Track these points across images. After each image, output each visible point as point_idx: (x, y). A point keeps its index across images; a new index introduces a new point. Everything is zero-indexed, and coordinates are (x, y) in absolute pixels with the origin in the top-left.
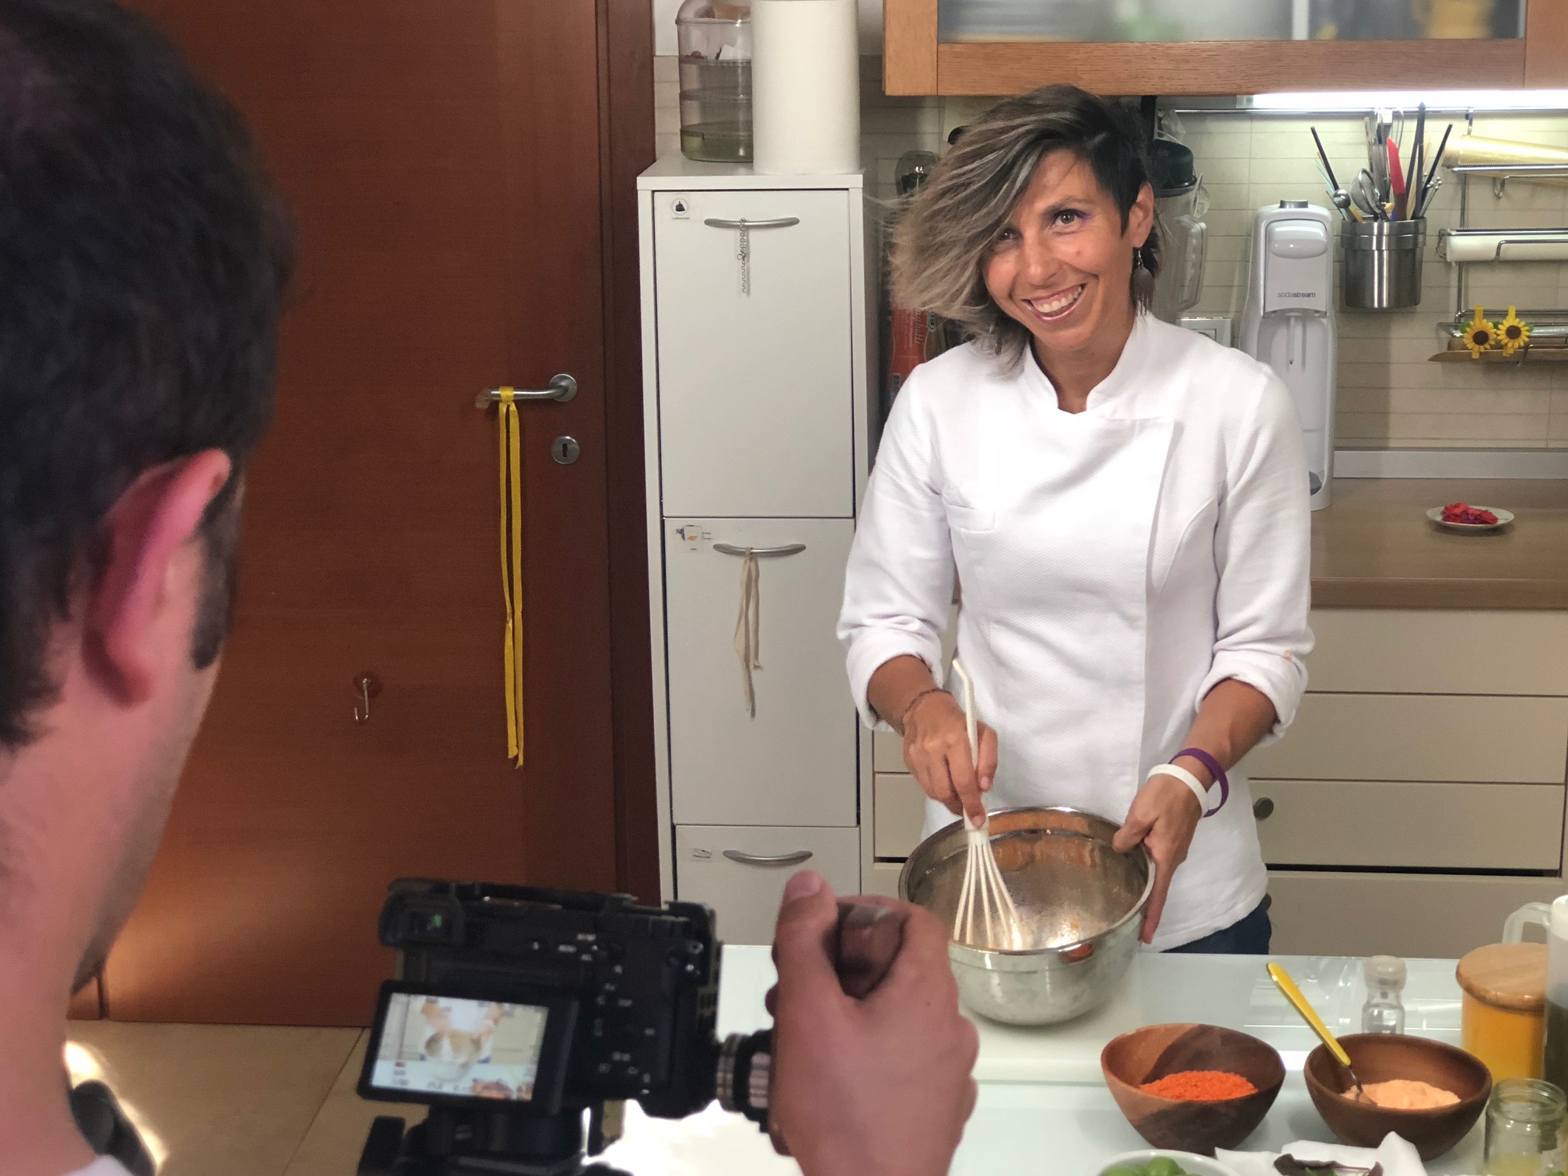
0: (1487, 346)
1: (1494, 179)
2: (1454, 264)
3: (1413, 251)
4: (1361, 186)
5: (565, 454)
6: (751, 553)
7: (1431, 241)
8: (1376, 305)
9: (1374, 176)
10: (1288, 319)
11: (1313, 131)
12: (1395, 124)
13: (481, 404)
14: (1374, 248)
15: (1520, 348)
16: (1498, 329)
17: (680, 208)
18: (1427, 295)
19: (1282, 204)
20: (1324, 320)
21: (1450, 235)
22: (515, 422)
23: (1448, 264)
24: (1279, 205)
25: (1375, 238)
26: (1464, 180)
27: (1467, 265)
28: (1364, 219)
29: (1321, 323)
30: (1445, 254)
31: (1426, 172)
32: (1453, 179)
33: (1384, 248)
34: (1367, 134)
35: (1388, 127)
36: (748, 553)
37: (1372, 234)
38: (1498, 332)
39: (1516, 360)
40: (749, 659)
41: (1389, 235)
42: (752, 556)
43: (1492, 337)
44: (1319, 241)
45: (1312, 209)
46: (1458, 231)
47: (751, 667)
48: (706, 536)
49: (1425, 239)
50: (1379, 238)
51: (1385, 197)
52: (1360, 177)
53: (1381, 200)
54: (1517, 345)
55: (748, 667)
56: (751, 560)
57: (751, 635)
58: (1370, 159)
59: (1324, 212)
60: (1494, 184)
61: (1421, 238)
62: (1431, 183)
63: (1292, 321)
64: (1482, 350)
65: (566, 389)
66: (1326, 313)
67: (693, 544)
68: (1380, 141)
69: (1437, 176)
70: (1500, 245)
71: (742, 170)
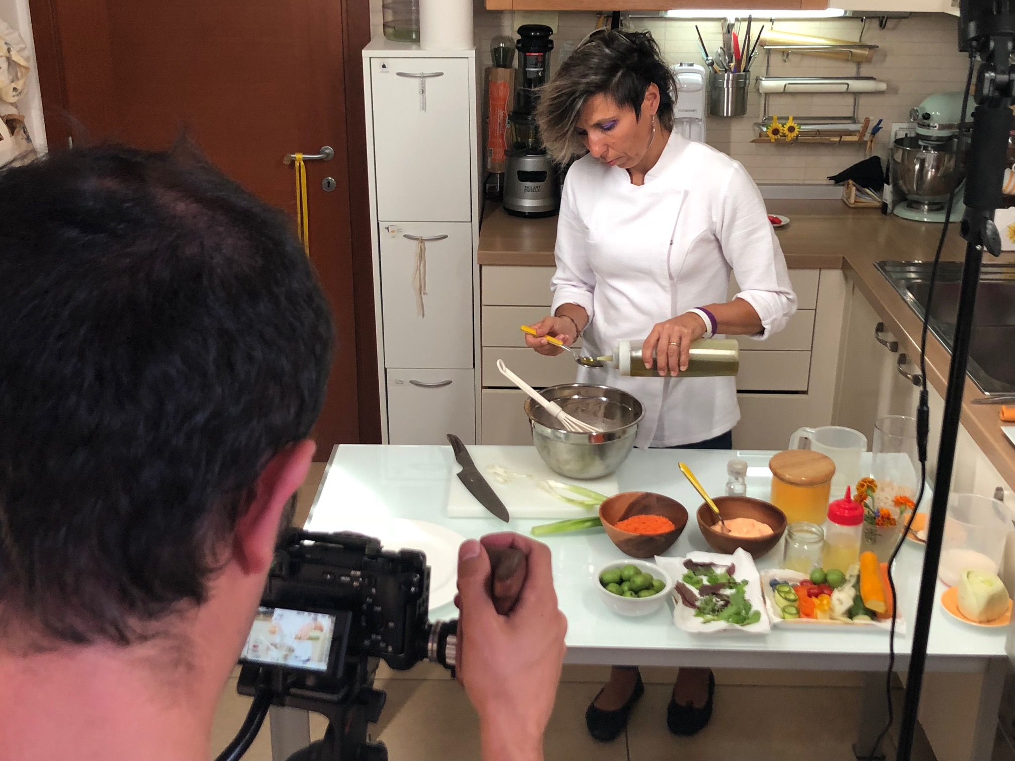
0: (778, 135)
1: (783, 52)
2: (763, 94)
3: (744, 88)
4: (720, 56)
5: (329, 186)
6: (422, 239)
7: (752, 82)
8: (725, 115)
9: (725, 50)
10: (683, 122)
11: (697, 27)
12: (736, 24)
13: (286, 162)
14: (725, 86)
15: (794, 136)
16: (784, 127)
17: (384, 66)
18: (749, 109)
19: (681, 65)
20: (700, 123)
21: (762, 80)
22: (303, 171)
23: (761, 94)
24: (679, 65)
25: (725, 82)
26: (769, 52)
27: (769, 94)
28: (720, 71)
29: (699, 125)
30: (759, 89)
31: (751, 49)
32: (763, 51)
33: (730, 86)
34: (723, 29)
35: (733, 25)
36: (420, 239)
37: (724, 80)
38: (784, 129)
39: (791, 142)
40: (421, 290)
41: (732, 80)
42: (422, 241)
43: (781, 131)
44: (698, 84)
45: (696, 67)
46: (766, 78)
47: (422, 294)
48: (399, 230)
49: (749, 81)
50: (727, 81)
51: (731, 61)
52: (719, 51)
53: (729, 62)
54: (793, 136)
55: (421, 294)
56: (421, 242)
57: (422, 277)
58: (724, 41)
59: (702, 69)
60: (783, 55)
61: (748, 81)
62: (753, 54)
63: (685, 123)
64: (776, 138)
65: (328, 154)
66: (701, 120)
67: (393, 234)
68: (729, 32)
69: (756, 51)
70: (785, 85)
71: (414, 47)
